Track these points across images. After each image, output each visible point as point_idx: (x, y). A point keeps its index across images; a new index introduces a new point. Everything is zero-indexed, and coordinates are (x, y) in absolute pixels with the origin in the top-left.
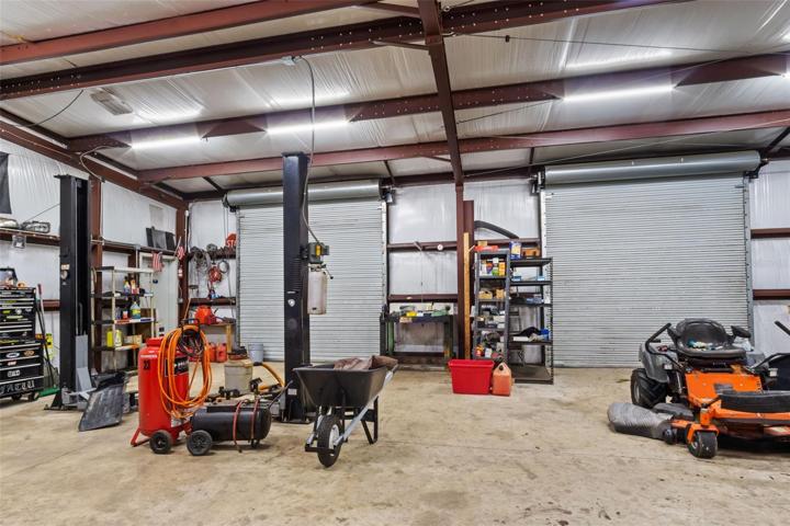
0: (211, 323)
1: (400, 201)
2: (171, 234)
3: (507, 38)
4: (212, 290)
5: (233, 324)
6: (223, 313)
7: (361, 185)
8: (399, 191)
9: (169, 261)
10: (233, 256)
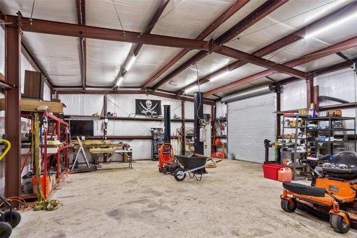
0: (220, 144)
1: (284, 91)
2: (209, 115)
3: (238, 38)
4: (221, 133)
5: (226, 145)
6: (223, 141)
7: (262, 88)
8: (284, 86)
9: (208, 123)
10: (226, 121)
